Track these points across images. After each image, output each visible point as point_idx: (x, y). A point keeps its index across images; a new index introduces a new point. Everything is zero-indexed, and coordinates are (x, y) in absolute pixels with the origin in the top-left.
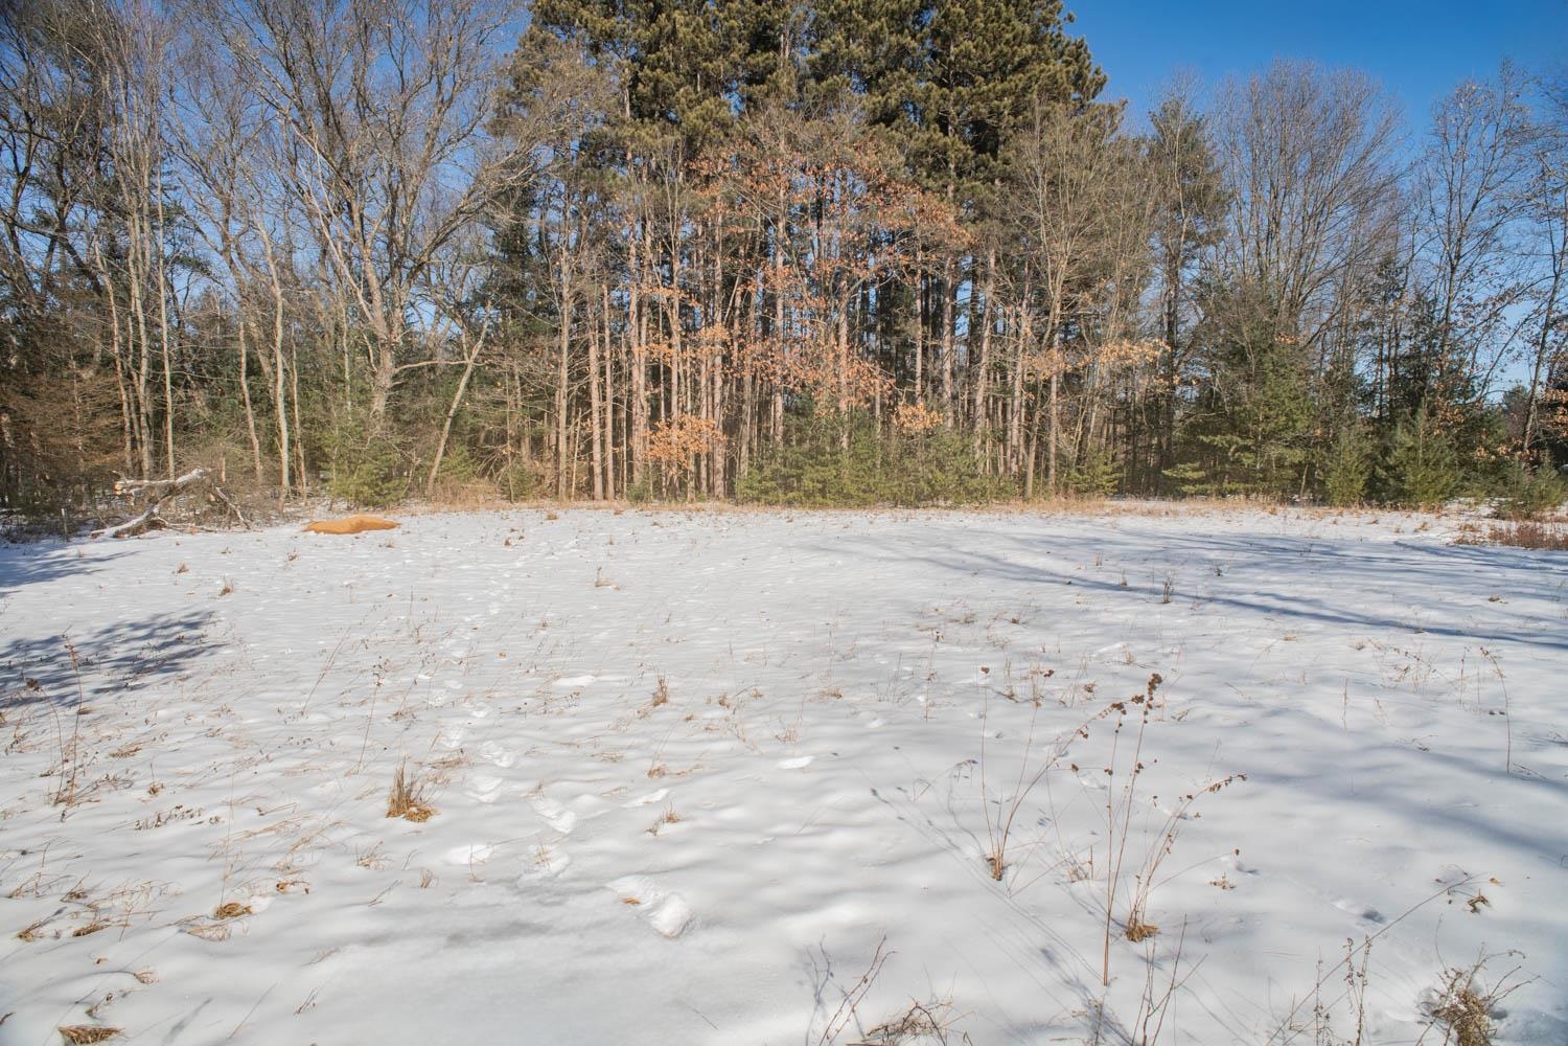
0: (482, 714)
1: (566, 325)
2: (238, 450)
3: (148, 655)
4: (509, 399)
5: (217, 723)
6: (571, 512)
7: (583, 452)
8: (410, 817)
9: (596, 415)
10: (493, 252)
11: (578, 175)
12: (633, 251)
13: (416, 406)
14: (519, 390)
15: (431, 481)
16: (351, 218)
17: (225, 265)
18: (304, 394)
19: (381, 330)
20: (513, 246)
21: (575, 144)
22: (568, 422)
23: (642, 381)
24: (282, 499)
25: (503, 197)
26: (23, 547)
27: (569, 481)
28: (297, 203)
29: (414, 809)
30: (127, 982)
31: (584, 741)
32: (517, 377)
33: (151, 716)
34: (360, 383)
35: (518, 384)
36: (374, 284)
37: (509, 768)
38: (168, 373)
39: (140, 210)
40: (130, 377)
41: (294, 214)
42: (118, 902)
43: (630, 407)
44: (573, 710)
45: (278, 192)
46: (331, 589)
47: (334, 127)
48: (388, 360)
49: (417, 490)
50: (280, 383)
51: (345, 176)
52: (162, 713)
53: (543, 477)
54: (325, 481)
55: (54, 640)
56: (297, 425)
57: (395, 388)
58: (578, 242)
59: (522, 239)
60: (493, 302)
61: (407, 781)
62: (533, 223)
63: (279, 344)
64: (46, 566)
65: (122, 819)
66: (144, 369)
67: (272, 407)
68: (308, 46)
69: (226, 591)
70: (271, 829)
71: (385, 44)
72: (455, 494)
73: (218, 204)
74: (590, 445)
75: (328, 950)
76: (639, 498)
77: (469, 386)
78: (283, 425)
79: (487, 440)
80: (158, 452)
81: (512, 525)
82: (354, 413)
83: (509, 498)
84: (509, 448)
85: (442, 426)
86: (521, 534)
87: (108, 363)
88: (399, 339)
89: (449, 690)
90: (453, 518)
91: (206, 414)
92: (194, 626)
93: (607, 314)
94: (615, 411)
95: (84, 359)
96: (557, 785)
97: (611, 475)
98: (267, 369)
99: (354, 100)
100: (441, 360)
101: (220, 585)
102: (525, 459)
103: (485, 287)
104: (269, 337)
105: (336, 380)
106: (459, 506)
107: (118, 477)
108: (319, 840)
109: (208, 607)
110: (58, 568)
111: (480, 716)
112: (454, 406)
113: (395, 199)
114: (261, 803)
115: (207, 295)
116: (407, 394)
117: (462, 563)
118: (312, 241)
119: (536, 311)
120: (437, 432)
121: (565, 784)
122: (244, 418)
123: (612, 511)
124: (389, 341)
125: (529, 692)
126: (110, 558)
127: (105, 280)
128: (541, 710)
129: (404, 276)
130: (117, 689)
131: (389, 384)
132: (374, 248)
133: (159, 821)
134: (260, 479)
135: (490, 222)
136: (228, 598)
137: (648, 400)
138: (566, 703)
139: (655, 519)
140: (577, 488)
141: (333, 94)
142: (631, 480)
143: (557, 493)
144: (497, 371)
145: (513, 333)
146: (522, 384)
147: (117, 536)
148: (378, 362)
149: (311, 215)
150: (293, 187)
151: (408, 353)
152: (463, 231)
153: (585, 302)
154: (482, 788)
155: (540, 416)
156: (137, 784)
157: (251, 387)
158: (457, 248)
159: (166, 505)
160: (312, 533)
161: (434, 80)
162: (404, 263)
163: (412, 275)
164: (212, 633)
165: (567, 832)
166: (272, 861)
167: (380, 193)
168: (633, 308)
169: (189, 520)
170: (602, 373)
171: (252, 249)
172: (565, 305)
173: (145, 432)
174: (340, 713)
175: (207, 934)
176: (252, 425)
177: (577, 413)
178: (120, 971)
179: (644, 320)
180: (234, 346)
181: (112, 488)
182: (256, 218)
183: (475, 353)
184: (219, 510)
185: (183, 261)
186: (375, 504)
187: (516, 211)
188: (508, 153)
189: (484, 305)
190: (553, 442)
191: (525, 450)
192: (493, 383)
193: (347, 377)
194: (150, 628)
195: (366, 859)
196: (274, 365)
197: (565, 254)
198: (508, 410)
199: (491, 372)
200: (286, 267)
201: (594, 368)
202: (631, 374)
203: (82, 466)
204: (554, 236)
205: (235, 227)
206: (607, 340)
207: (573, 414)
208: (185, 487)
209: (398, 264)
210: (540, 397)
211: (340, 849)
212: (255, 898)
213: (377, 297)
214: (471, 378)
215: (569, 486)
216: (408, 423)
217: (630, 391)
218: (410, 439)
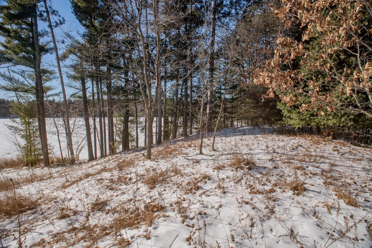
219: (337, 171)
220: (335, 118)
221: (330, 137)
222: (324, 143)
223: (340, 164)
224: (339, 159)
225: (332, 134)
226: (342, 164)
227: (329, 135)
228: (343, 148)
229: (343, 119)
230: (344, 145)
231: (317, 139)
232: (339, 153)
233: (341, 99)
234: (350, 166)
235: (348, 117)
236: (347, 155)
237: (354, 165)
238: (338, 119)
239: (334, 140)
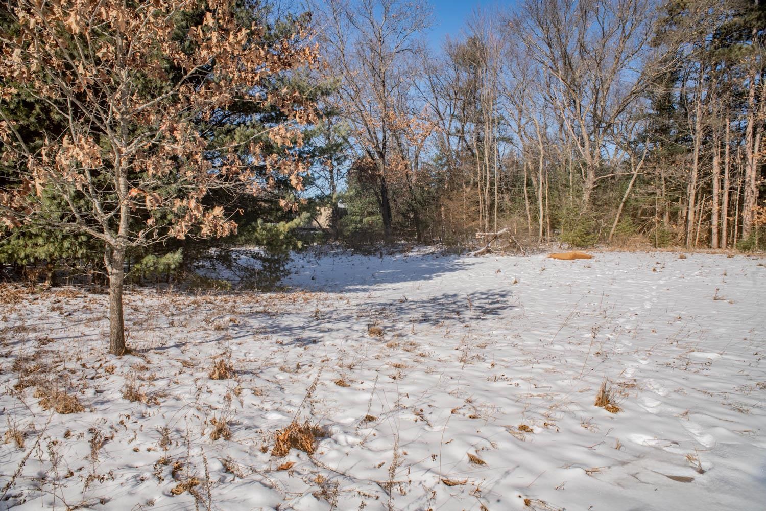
0: (645, 362)
1: (697, 146)
2: (522, 220)
3: (487, 306)
4: (658, 191)
5: (516, 341)
6: (695, 255)
7: (705, 220)
8: (608, 409)
9: (716, 199)
10: (651, 111)
11: (711, 55)
12: (752, 93)
13: (605, 197)
14: (664, 186)
15: (611, 235)
16: (575, 107)
17: (519, 138)
18: (550, 193)
19: (589, 161)
20: (664, 107)
21: (710, 37)
22: (696, 203)
23: (754, 175)
24: (539, 242)
25: (658, 80)
26: (446, 258)
27: (695, 237)
28: (550, 105)
29: (610, 406)
30: (488, 445)
31: (716, 393)
32: (663, 179)
33: (491, 332)
34: (577, 187)
35: (663, 182)
36: (586, 137)
37: (665, 397)
38: (496, 187)
39: (489, 120)
40: (482, 190)
41: (548, 110)
42: (483, 409)
43: (742, 191)
44: (705, 372)
45: (541, 102)
46: (561, 285)
47: (569, 65)
48: (591, 175)
49: (603, 240)
50: (541, 189)
51: (573, 88)
52: (495, 332)
53: (677, 234)
54: (558, 234)
55: (455, 295)
56: (547, 208)
57: (594, 188)
58: (708, 96)
59: (669, 101)
60: (650, 139)
61: (607, 389)
62: (677, 92)
63: (541, 171)
64: (453, 266)
65: (482, 374)
66: (488, 186)
67: (536, 200)
68: (558, 30)
69: (516, 282)
70: (540, 396)
71: (595, 17)
72: (624, 243)
73: (517, 112)
74: (709, 217)
75: (570, 464)
76: (746, 248)
77: (634, 185)
78: (541, 208)
79: (642, 214)
80: (491, 221)
81: (658, 260)
82: (574, 202)
83: (655, 246)
84: (657, 218)
85: (618, 207)
86: (663, 266)
87: (476, 184)
88: (597, 164)
89: (625, 345)
90: (622, 255)
91: (509, 204)
92: (503, 296)
93: (728, 136)
94: (730, 195)
95: (467, 183)
96: (697, 415)
97: (724, 234)
98: (534, 183)
99: (578, 50)
100: (619, 173)
101: (514, 279)
102: (666, 224)
103: (645, 131)
104: (536, 169)
105: (566, 186)
106: (625, 249)
107: (476, 231)
108: (564, 408)
109: (508, 288)
110: (456, 267)
111: (644, 363)
112: (625, 196)
113: (597, 94)
114: (536, 382)
115: (511, 153)
116: (600, 191)
117: (627, 279)
118: (556, 121)
119: (676, 141)
120: (614, 210)
121: (704, 416)
122: (525, 206)
123: (726, 256)
124: (592, 165)
125: (674, 356)
126: (473, 264)
127: (476, 151)
128: (684, 368)
129: (601, 132)
130: (477, 319)
131: (592, 187)
132: (585, 120)
133: (496, 380)
134: (530, 233)
135: (650, 95)
136: (517, 285)
137: (757, 187)
138: (701, 367)
139: (760, 261)
140: (699, 241)
141: (568, 49)
142: (740, 237)
143: (685, 244)
144: (652, 176)
145: (662, 155)
146: (666, 183)
147: (475, 255)
148: (586, 176)
149: (556, 109)
150: (548, 98)
151: (601, 170)
152: (633, 104)
153: (712, 131)
154: (648, 404)
155: (677, 200)
156: (487, 361)
157: (528, 192)
158: (630, 113)
159: (493, 243)
160: (552, 259)
161: (621, 26)
162: (601, 125)
163: (605, 131)
164: (511, 300)
165: (708, 446)
166: (543, 411)
167: (590, 92)
168: (750, 130)
169: (501, 250)
170: (722, 172)
171: (530, 129)
172: (697, 135)
173: (487, 212)
174: (569, 347)
175: (516, 435)
176: (528, 208)
177: (702, 197)
178: (486, 439)
179: (758, 136)
180: (521, 174)
181: (475, 235)
182: (532, 115)
183: (639, 167)
184: (513, 247)
185: (503, 139)
186: (582, 246)
187: (666, 86)
188: (663, 55)
189: (644, 141)
190: (685, 214)
191: (666, 219)
192: (648, 183)
193: (571, 184)
194: (488, 295)
195: (586, 424)
196: (538, 181)
197: (699, 104)
198: (657, 197)
199: (647, 177)
200: (544, 135)
201: (716, 170)
202: (744, 171)
203: (465, 227)
204: (691, 96)
205: (524, 121)
206: (727, 152)
207: (699, 198)
208: (501, 235)
209: (598, 126)
210: (678, 190)
211: (572, 415)
212: (535, 426)
213: (587, 144)
214: (635, 181)
215: (694, 239)
216: (599, 206)
217: (743, 182)
218: (601, 214)
219: (53, 352)
220: (51, 242)
221: (47, 283)
222: (31, 297)
223: (62, 334)
224: (60, 326)
225: (50, 275)
226: (65, 335)
227: (42, 279)
228: (73, 302)
229: (66, 244)
230: (75, 297)
231: (14, 290)
232: (62, 314)
233: (60, 204)
234: (80, 334)
235: (76, 239)
236: (76, 316)
237: (87, 331)
238: (57, 244)
239: (54, 289)
